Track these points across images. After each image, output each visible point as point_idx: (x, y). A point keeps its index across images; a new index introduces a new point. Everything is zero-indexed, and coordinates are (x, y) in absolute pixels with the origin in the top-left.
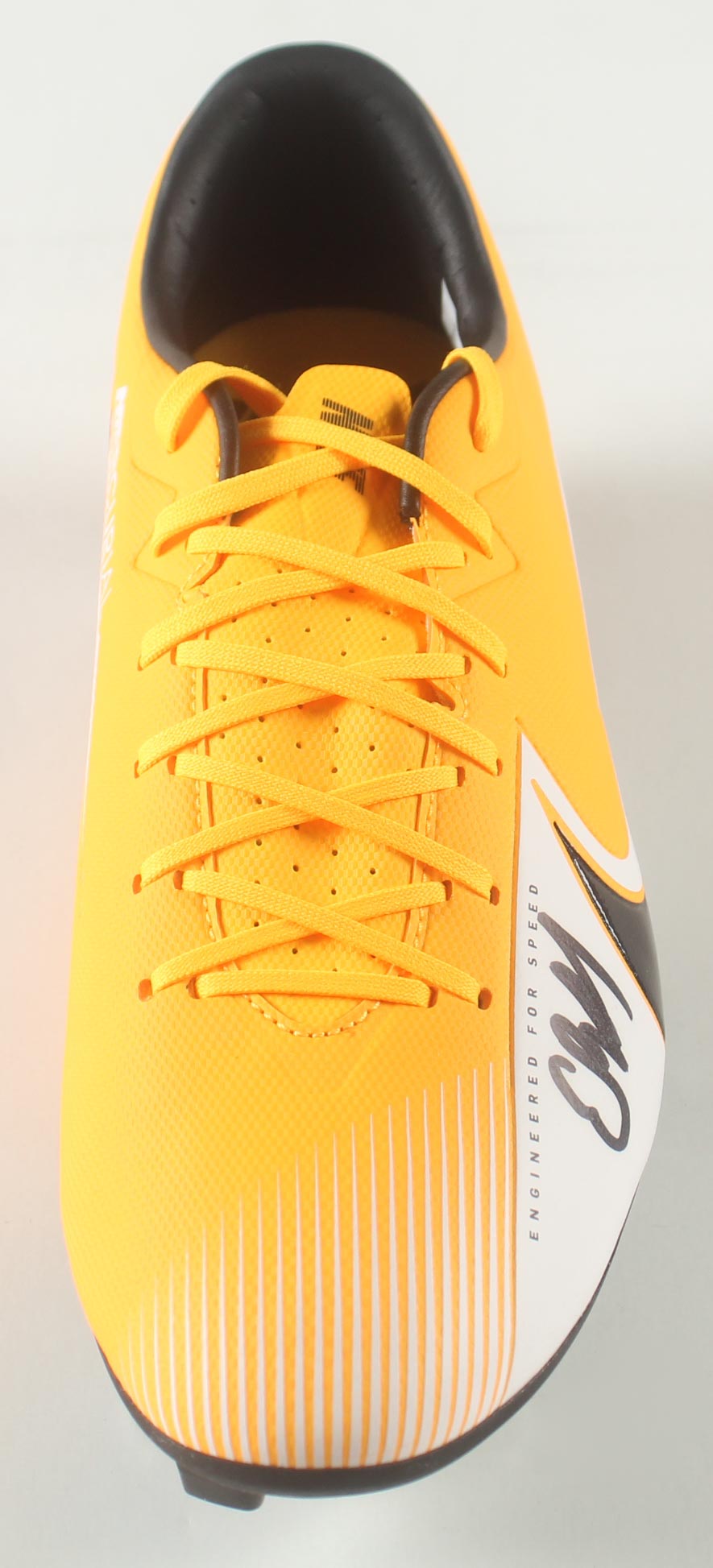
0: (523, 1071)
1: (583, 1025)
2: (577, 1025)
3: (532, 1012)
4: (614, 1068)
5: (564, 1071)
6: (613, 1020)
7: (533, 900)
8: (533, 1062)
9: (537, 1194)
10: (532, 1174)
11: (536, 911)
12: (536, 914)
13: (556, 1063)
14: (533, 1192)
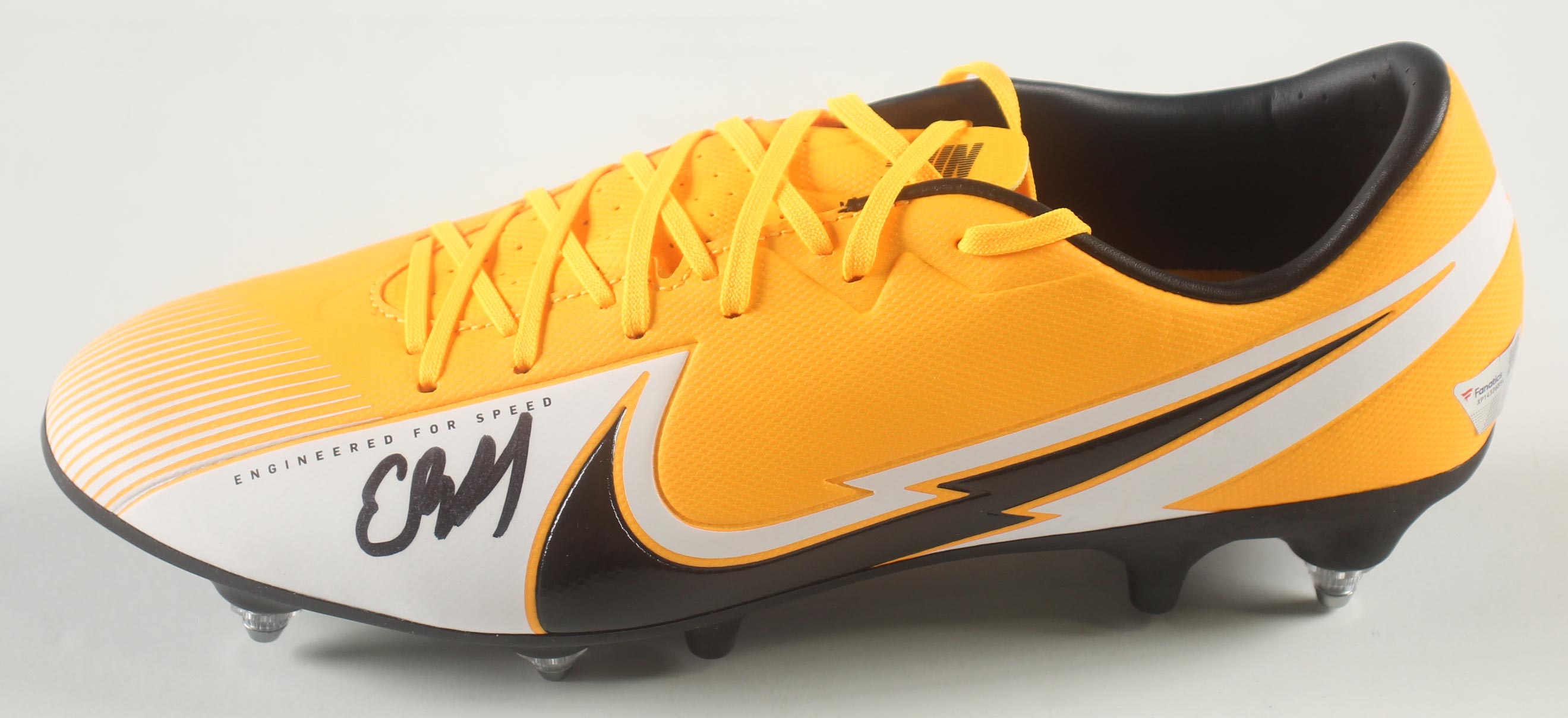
0: (377, 432)
1: (449, 481)
2: (446, 473)
3: (434, 429)
4: (429, 522)
5: (394, 470)
6: (475, 511)
7: (538, 405)
8: (388, 439)
9: (272, 471)
10: (286, 462)
11: (529, 410)
12: (526, 410)
13: (397, 461)
14: (272, 467)
